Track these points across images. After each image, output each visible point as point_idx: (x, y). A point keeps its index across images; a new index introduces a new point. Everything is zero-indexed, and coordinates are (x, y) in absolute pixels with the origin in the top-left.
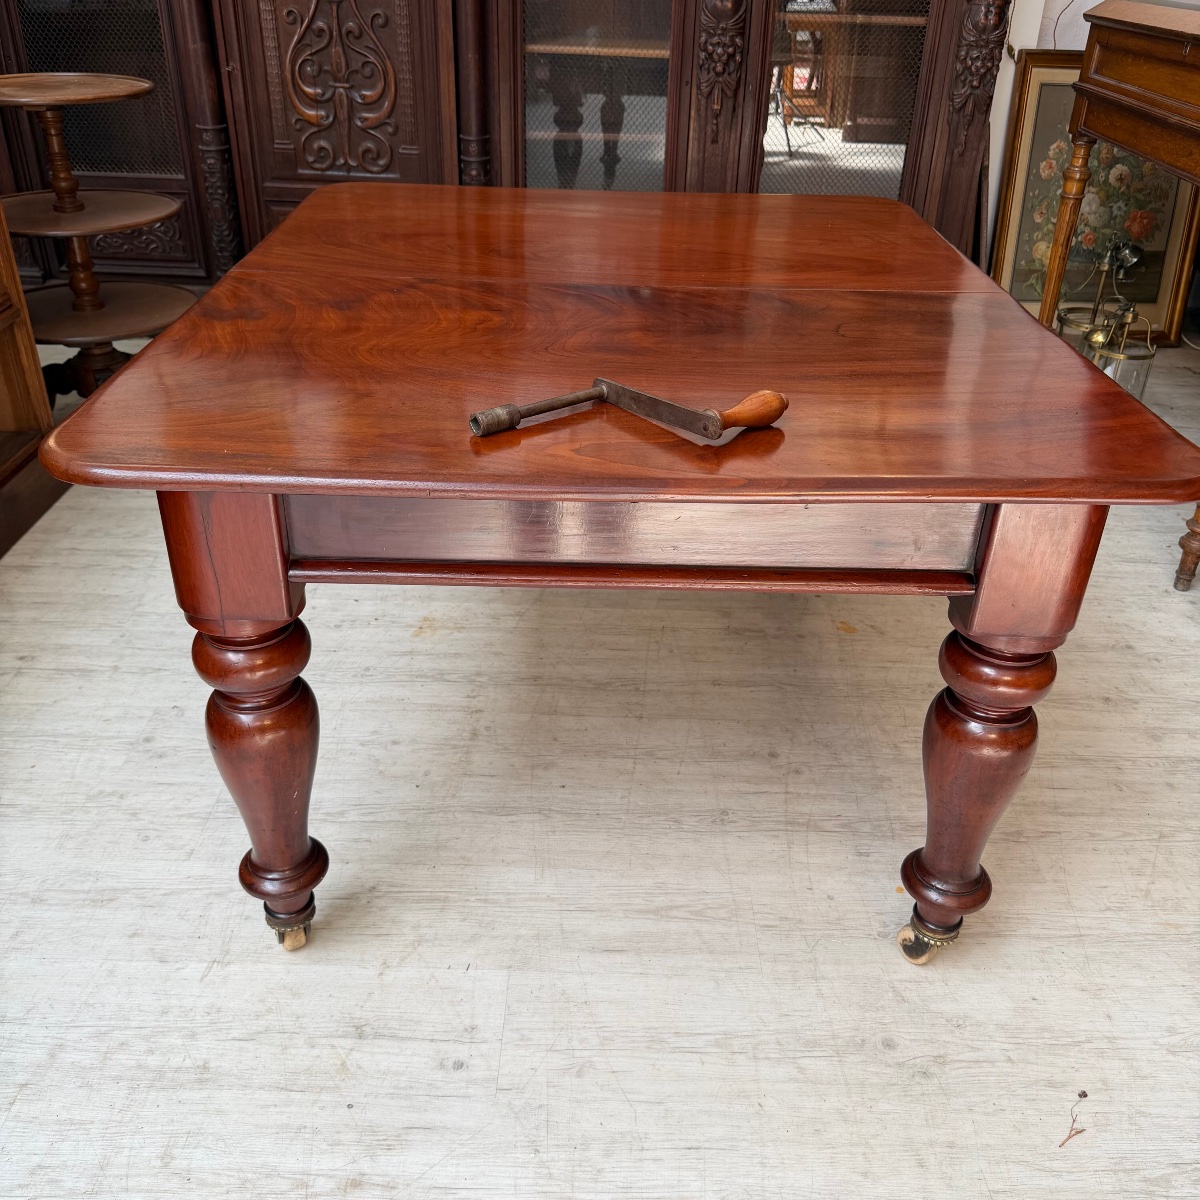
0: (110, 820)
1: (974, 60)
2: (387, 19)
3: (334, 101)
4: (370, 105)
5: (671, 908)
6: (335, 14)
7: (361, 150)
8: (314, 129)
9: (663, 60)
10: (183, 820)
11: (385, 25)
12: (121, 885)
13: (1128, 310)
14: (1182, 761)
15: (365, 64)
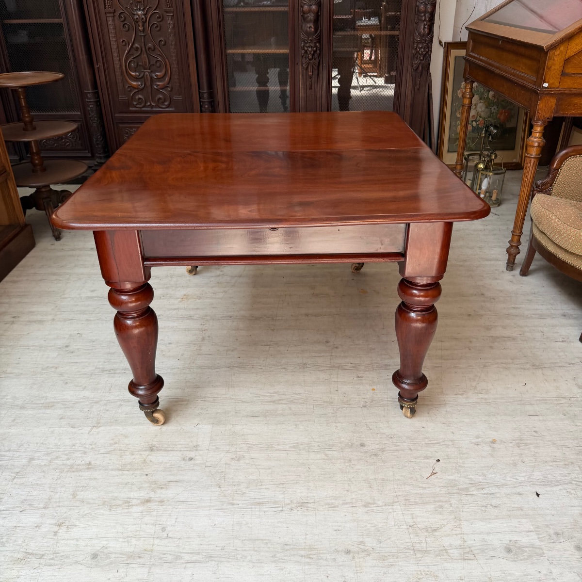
0: (52, 377)
1: (420, 48)
2: (165, 42)
3: (144, 78)
4: (159, 79)
5: (280, 400)
6: (143, 41)
7: (157, 98)
8: (137, 90)
9: (286, 54)
10: (81, 376)
11: (165, 45)
12: (56, 401)
13: (492, 153)
14: (497, 337)
15: (157, 61)
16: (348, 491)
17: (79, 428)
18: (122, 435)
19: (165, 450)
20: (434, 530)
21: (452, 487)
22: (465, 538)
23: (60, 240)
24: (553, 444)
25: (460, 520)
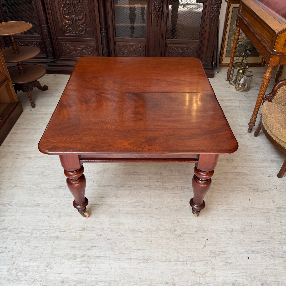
0: (38, 189)
1: (214, 8)
3: (72, 19)
4: (80, 20)
5: (139, 205)
7: (79, 29)
8: (69, 25)
10: (51, 189)
12: (40, 203)
13: (247, 65)
14: (240, 173)
15: (79, 11)
16: (168, 254)
17: (52, 218)
18: (70, 222)
19: (89, 230)
20: (203, 274)
21: (212, 253)
22: (216, 278)
23: (35, 108)
24: (258, 232)
25: (214, 270)
